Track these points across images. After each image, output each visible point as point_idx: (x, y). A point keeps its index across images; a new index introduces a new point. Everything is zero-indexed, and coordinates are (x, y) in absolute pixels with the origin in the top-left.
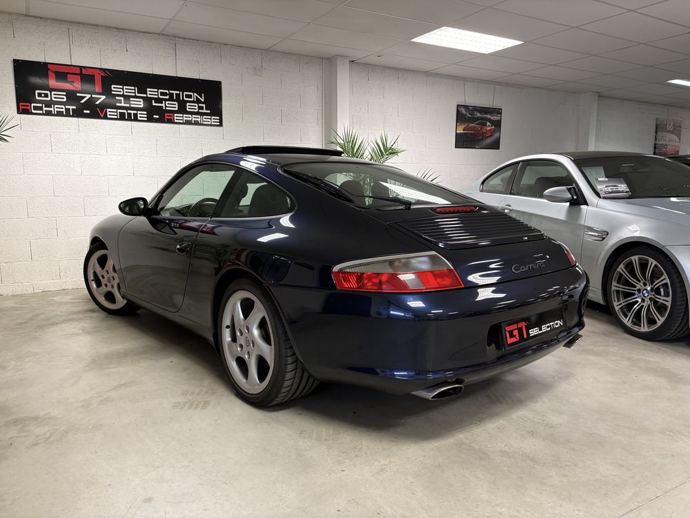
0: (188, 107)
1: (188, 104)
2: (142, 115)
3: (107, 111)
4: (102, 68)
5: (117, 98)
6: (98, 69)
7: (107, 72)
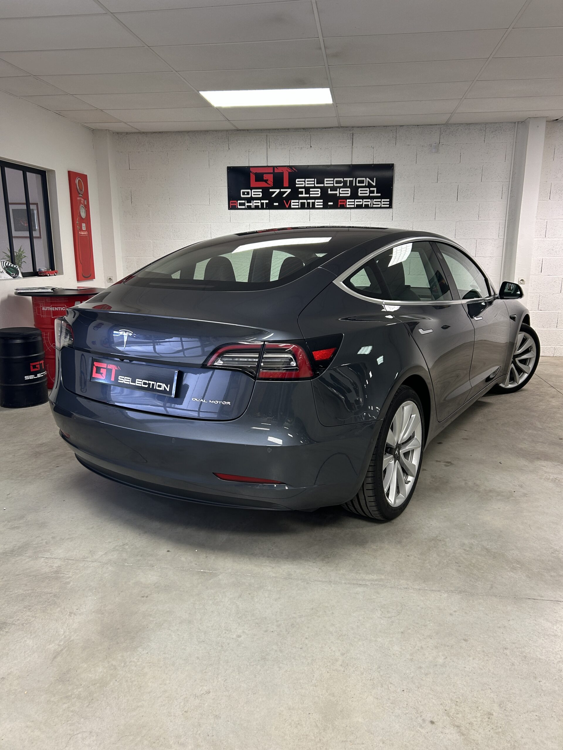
0: (360, 192)
1: (360, 189)
2: (319, 203)
3: (291, 201)
4: (290, 166)
5: (300, 190)
6: (287, 167)
7: (293, 168)
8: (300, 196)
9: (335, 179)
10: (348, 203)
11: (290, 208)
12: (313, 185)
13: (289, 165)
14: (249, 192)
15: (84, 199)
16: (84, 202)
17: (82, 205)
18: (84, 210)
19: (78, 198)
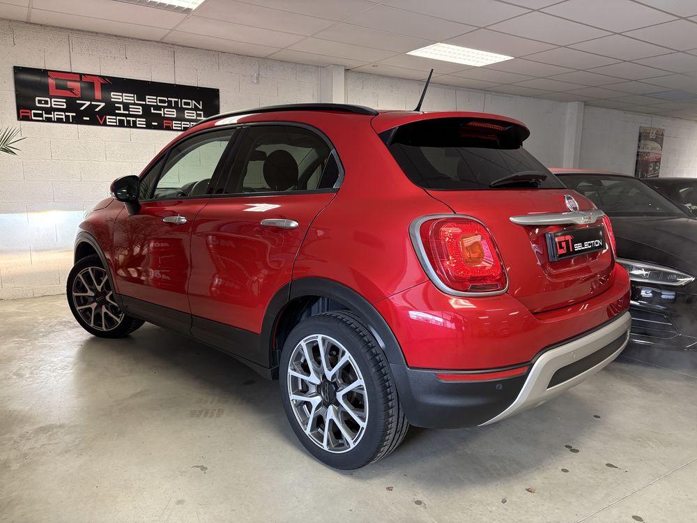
0: (186, 114)
1: (186, 111)
2: (141, 122)
3: (106, 118)
5: (116, 105)
6: (98, 77)
7: (106, 79)
8: (117, 111)
9: (159, 98)
10: (174, 125)
11: (105, 124)
12: (133, 102)
13: (99, 75)
14: (47, 101)
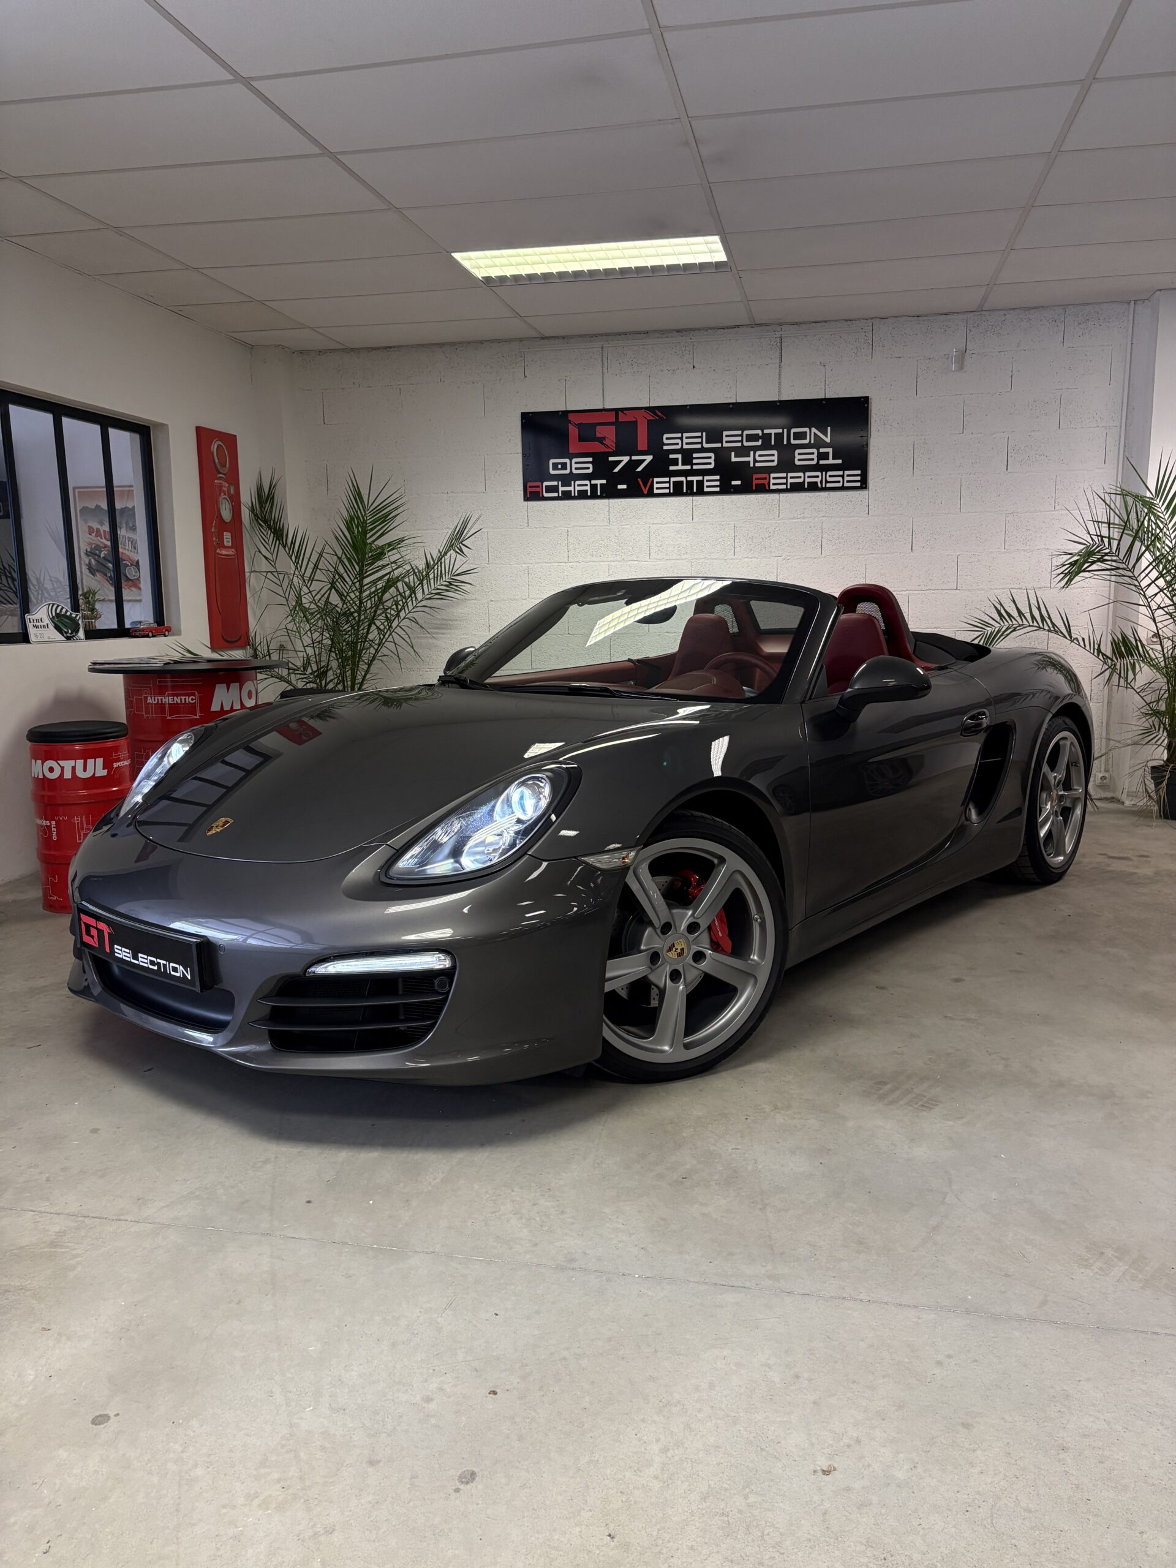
0: (797, 457)
1: (798, 451)
2: (712, 482)
3: (653, 481)
4: (650, 407)
5: (672, 456)
6: (644, 410)
7: (657, 412)
8: (672, 468)
9: (746, 432)
10: (772, 481)
11: (651, 494)
12: (699, 446)
13: (648, 405)
14: (566, 463)
15: (230, 484)
16: (229, 491)
17: (225, 494)
18: (228, 506)
19: (216, 481)
